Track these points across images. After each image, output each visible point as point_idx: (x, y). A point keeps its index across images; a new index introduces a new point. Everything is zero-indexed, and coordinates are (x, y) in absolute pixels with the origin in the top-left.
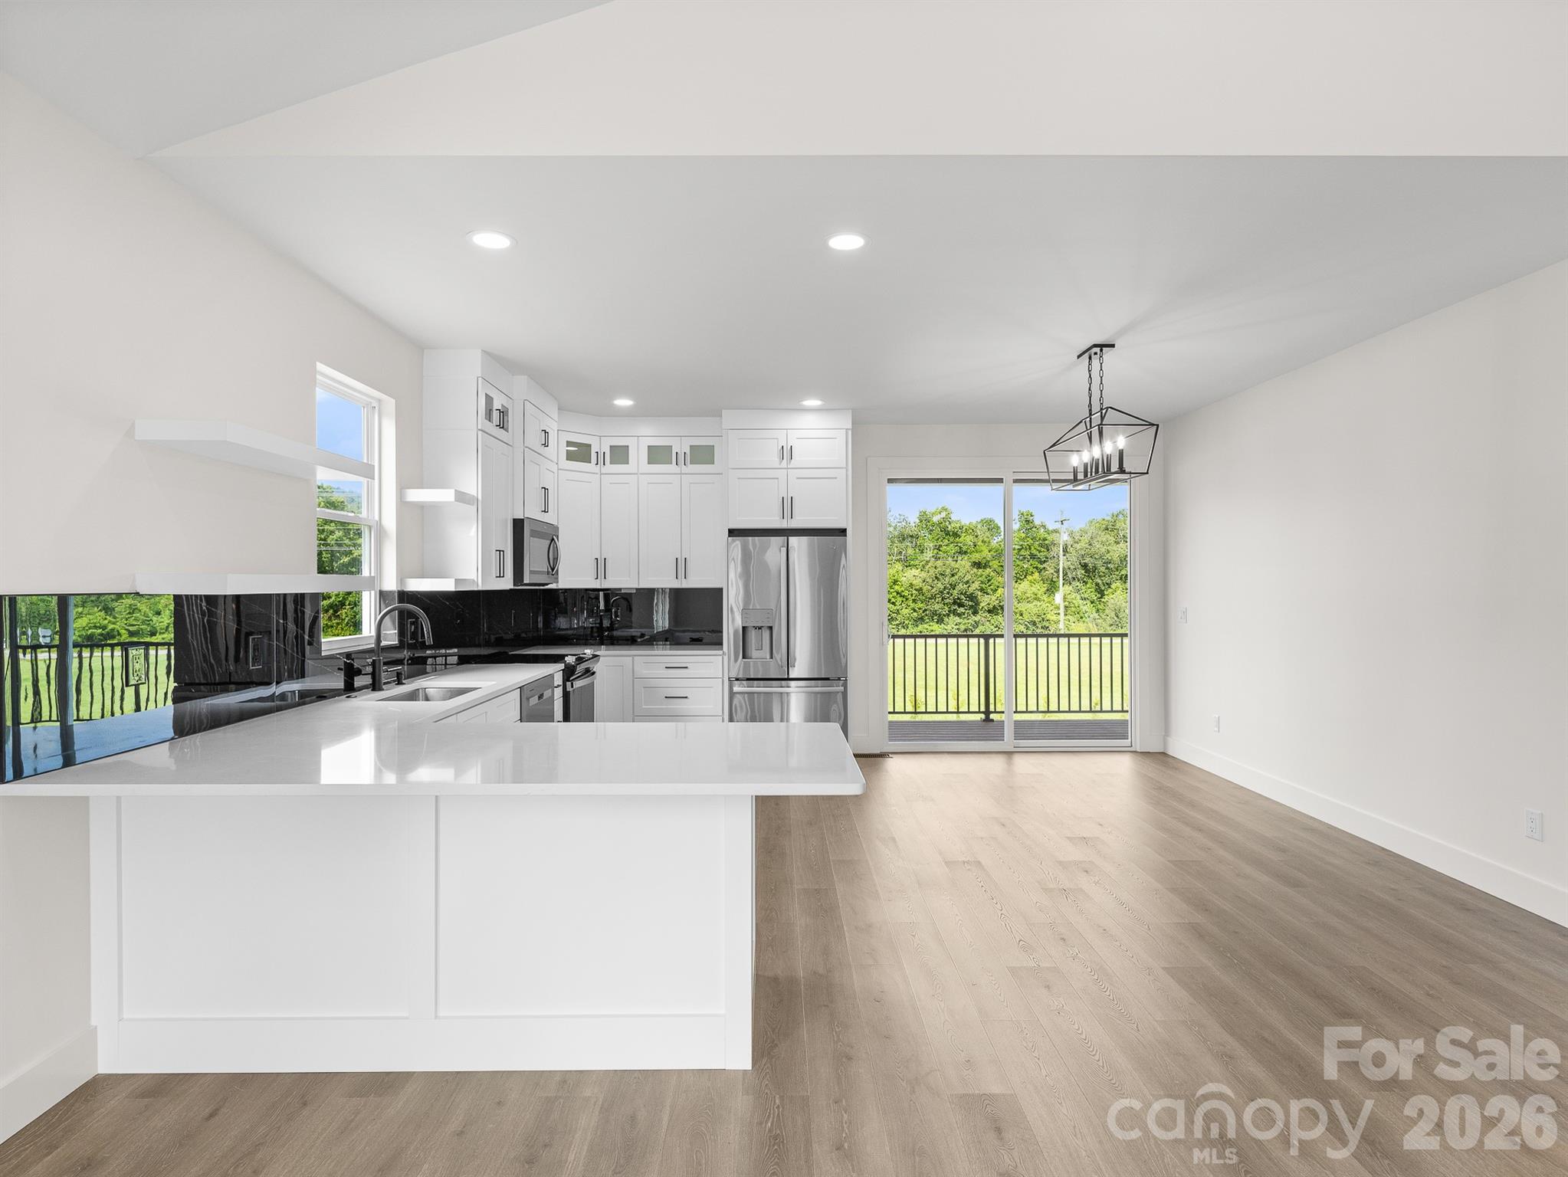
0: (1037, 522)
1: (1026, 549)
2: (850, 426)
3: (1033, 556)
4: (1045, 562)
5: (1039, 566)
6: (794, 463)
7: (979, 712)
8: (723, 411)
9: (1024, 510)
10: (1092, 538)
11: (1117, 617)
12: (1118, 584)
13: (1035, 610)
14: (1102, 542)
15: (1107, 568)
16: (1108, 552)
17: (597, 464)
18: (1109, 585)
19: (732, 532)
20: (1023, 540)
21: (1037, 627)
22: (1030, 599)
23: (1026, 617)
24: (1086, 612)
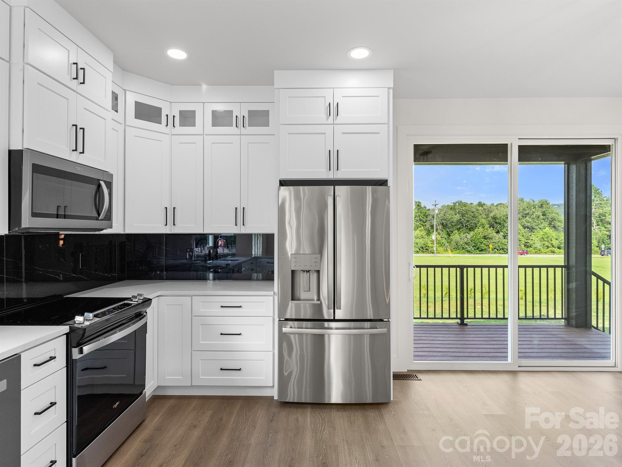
0: (422, 206)
1: (418, 217)
2: (392, 85)
3: (420, 220)
4: (425, 222)
5: (423, 224)
6: (339, 120)
7: (457, 318)
8: (275, 71)
9: (417, 201)
10: (445, 213)
11: (457, 245)
12: (456, 231)
13: (423, 242)
14: (449, 214)
15: (452, 225)
16: (452, 218)
17: (167, 125)
18: (452, 232)
19: (283, 183)
20: (417, 213)
21: (424, 249)
22: (420, 237)
23: (419, 245)
24: (443, 243)
